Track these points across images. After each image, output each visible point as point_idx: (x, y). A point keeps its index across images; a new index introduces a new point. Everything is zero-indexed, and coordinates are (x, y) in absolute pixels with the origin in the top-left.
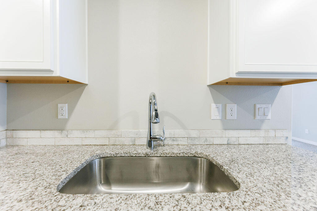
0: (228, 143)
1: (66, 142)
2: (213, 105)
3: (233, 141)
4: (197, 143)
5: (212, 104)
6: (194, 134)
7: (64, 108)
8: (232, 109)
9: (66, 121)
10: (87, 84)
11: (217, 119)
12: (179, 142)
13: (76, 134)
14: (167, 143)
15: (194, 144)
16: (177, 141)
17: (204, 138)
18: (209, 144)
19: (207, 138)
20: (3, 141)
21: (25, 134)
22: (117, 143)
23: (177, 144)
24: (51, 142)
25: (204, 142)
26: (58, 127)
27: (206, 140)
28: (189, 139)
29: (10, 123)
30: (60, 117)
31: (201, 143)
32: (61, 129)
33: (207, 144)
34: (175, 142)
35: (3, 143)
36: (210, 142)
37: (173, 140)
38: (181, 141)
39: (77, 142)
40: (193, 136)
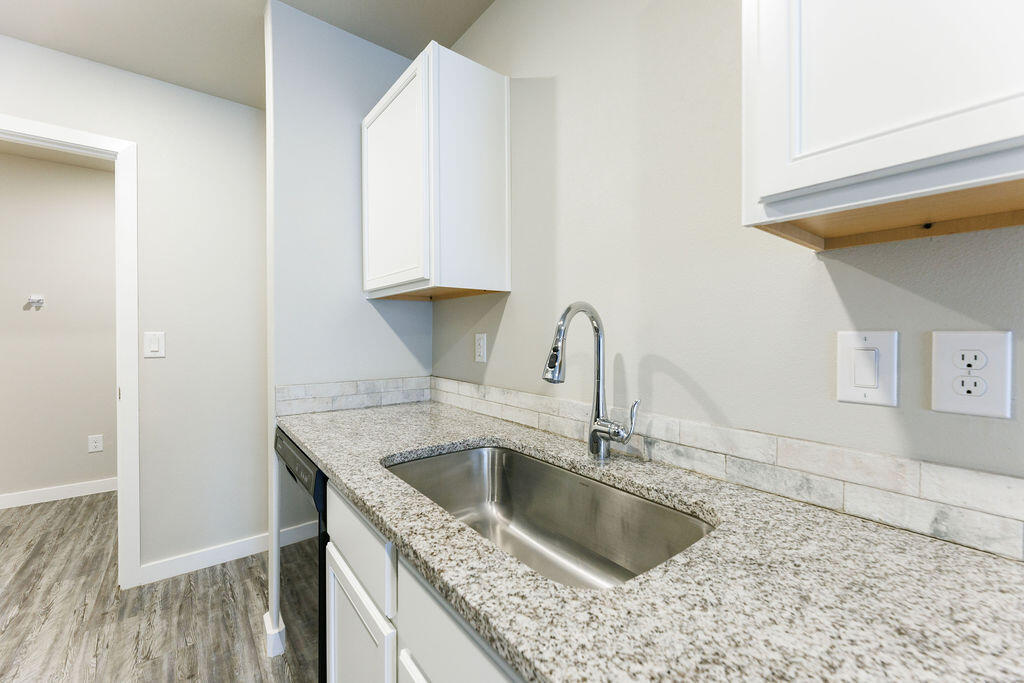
0: (936, 530)
2: (848, 339)
3: (970, 527)
4: (765, 486)
5: (840, 333)
6: (752, 447)
7: (482, 340)
8: (969, 359)
9: (484, 366)
10: (509, 292)
11: (868, 400)
12: (696, 462)
13: (495, 394)
14: (658, 458)
15: (752, 485)
16: (689, 457)
17: (795, 475)
18: (818, 502)
19: (811, 477)
20: (427, 392)
21: (446, 385)
22: (551, 429)
23: (689, 467)
24: (467, 404)
25: (798, 490)
26: (475, 377)
27: (806, 484)
28: (733, 461)
29: (436, 362)
30: (478, 359)
31: (782, 491)
32: (478, 382)
33: (811, 501)
34: (682, 459)
35: (427, 395)
36: (826, 496)
37: (678, 452)
38: (702, 459)
39: (496, 411)
40: (749, 454)
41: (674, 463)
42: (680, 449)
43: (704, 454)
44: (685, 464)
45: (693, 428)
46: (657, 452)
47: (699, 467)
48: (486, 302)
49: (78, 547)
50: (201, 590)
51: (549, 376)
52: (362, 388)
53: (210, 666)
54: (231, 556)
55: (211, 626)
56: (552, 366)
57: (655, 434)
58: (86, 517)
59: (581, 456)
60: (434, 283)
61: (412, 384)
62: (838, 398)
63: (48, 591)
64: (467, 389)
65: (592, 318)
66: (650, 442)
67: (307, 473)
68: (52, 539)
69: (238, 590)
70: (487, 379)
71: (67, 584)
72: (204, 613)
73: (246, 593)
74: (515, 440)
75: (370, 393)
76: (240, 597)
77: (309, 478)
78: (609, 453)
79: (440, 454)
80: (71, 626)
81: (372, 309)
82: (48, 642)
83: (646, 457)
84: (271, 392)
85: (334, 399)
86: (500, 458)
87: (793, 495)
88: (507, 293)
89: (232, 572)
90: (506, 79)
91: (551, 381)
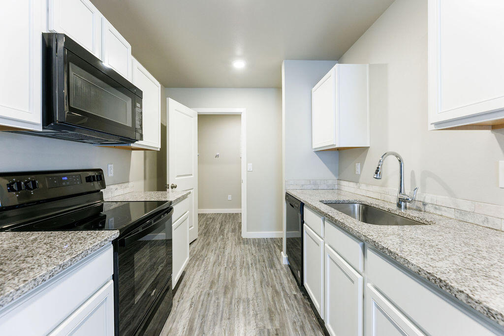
1: (358, 192)
2: (503, 164)
4: (470, 221)
5: (500, 161)
6: (465, 206)
7: (358, 166)
9: (359, 175)
10: (369, 147)
12: (443, 212)
13: (363, 186)
14: (428, 211)
15: (465, 221)
16: (440, 210)
17: (482, 216)
18: (491, 227)
19: (489, 217)
20: (336, 186)
21: (344, 183)
22: (386, 199)
23: (440, 213)
24: (352, 190)
25: (483, 222)
26: (356, 180)
27: (487, 220)
28: (457, 212)
29: (340, 175)
30: (357, 173)
31: (476, 223)
32: (357, 182)
33: (488, 226)
34: (438, 211)
35: (336, 187)
36: (494, 224)
37: (436, 208)
38: (445, 211)
39: (364, 193)
40: (464, 208)
41: (435, 212)
42: (437, 207)
43: (446, 209)
44: (438, 212)
45: (442, 199)
46: (427, 208)
47: (444, 214)
48: (360, 152)
49: (230, 226)
50: (262, 244)
51: (375, 176)
52: (312, 182)
53: (268, 261)
54: (269, 236)
55: (266, 252)
56: (376, 173)
57: (427, 201)
58: (229, 219)
59: (394, 207)
60: (337, 146)
61: (330, 182)
62: (500, 186)
63: (227, 234)
64: (352, 184)
65: (397, 157)
66: (424, 204)
67: (297, 204)
68: (224, 222)
69: (272, 246)
70: (361, 180)
71: (230, 234)
72: (264, 248)
73: (274, 247)
74: (369, 202)
75: (315, 184)
76: (273, 248)
77: (298, 205)
78: (406, 208)
79: (339, 203)
80: (234, 243)
81: (315, 154)
82: (230, 244)
83: (423, 209)
84: (284, 182)
85: (303, 185)
86: (362, 208)
87: (481, 224)
88: (367, 148)
89: (269, 241)
90: (367, 65)
91: (376, 178)
